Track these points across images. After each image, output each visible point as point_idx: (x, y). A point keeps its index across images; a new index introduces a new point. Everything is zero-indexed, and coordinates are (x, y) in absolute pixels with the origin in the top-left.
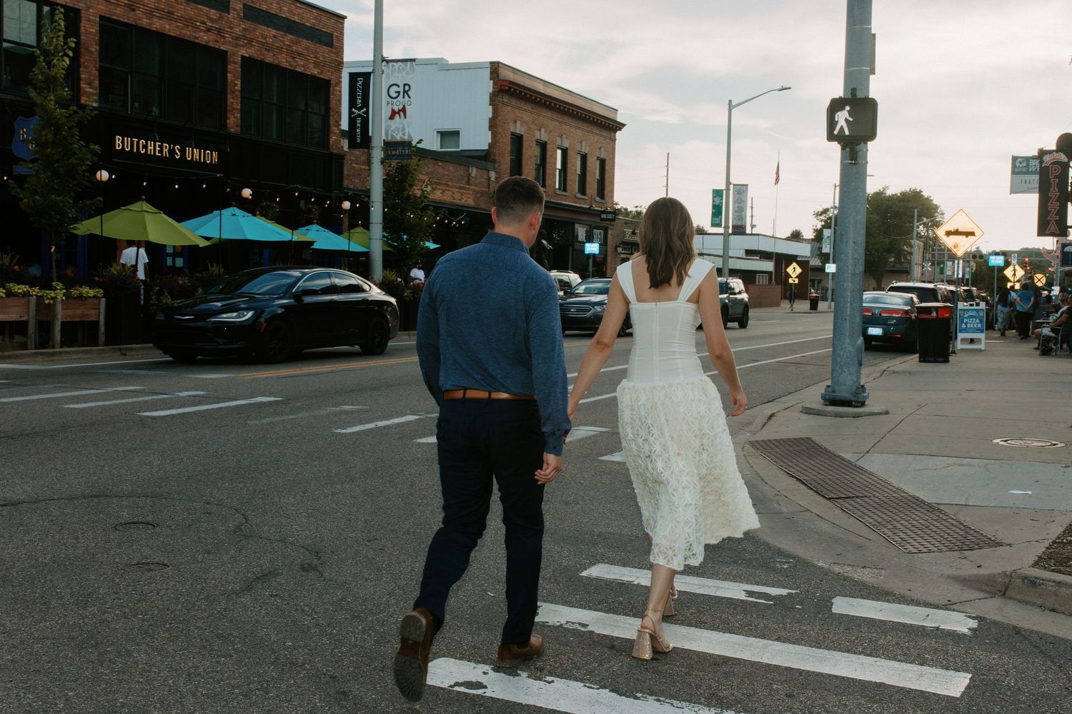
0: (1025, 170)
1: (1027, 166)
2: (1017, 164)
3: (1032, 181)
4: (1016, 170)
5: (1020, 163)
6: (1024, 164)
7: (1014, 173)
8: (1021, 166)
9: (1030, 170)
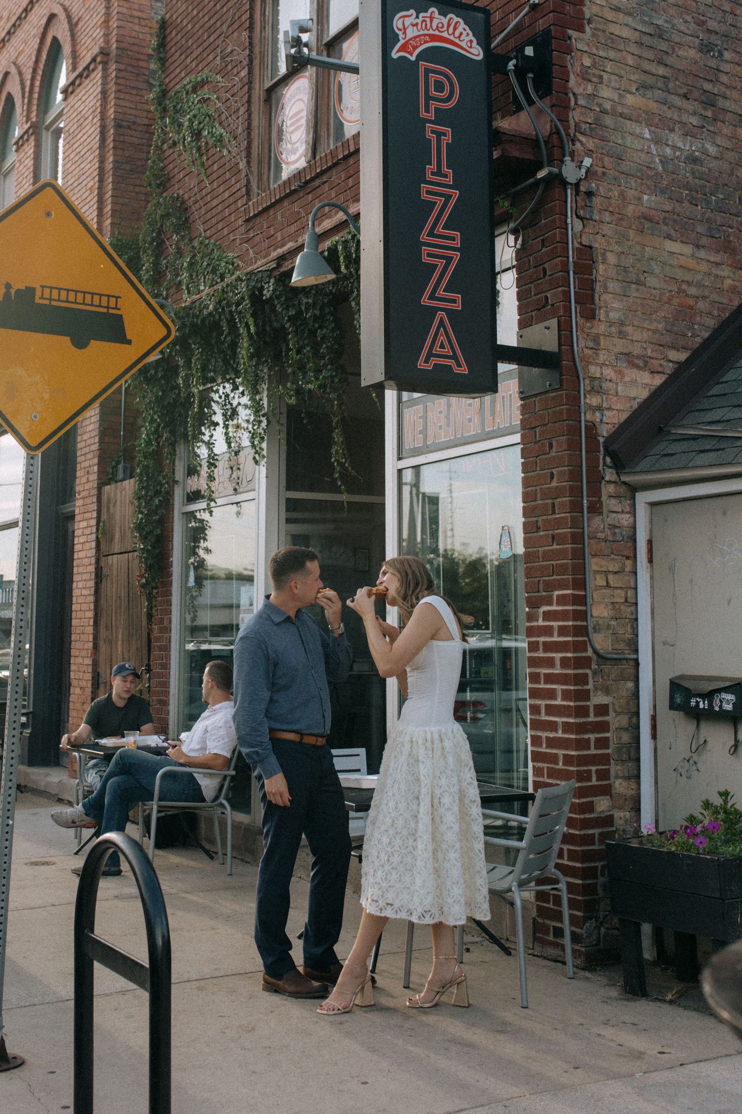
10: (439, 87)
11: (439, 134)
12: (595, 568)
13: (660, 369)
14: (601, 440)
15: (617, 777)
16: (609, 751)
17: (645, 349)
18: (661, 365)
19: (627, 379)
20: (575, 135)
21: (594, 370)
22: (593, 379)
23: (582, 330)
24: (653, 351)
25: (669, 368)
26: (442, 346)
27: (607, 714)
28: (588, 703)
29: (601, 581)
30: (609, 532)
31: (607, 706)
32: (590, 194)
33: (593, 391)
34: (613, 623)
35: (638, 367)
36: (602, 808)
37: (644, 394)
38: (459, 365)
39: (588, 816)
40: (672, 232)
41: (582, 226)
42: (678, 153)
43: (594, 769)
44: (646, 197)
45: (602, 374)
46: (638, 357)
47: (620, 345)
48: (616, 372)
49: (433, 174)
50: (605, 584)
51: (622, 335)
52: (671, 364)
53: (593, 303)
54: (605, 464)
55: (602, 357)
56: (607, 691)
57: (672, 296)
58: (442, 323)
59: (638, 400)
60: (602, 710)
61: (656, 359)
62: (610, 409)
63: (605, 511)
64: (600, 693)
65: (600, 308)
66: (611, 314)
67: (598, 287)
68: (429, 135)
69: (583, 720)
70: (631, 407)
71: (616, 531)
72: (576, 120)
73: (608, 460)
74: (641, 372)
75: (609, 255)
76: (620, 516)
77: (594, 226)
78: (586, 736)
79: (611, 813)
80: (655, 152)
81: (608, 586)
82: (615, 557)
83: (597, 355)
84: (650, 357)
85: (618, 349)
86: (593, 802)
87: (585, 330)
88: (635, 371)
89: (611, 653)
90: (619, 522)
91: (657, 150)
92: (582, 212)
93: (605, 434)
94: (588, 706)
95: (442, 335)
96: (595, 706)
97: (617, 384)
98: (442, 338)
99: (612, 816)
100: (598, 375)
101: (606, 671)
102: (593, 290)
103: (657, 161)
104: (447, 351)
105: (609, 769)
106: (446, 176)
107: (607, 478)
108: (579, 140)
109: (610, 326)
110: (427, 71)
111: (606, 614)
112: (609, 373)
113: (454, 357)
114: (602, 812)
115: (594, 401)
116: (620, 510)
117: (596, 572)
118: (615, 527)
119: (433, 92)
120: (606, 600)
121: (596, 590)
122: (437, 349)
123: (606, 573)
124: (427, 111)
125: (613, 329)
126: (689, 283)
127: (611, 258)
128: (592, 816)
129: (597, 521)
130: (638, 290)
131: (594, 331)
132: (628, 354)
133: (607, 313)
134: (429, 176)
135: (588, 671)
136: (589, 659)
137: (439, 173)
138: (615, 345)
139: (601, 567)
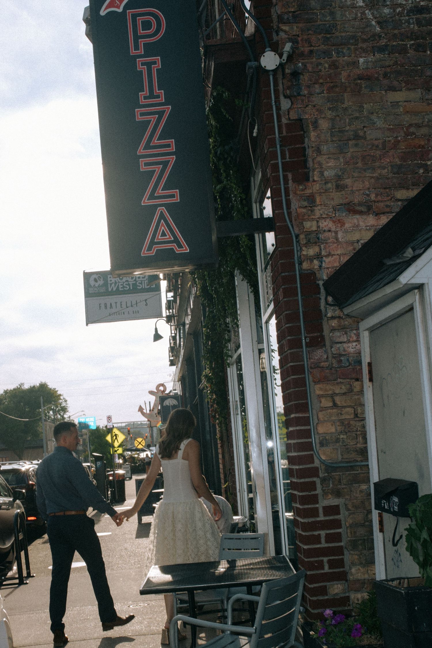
0: (102, 290)
1: (106, 284)
2: (92, 283)
3: (114, 305)
4: (91, 291)
5: (96, 280)
6: (101, 282)
7: (88, 295)
8: (97, 285)
9: (110, 290)
10: (147, 25)
11: (149, 65)
12: (318, 392)
13: (388, 210)
14: (321, 283)
15: (353, 564)
16: (342, 544)
17: (368, 195)
18: (387, 206)
19: (347, 225)
20: (278, 27)
21: (310, 225)
22: (308, 233)
23: (295, 193)
24: (377, 195)
25: (397, 207)
26: (163, 234)
27: (338, 513)
28: (317, 506)
29: (326, 403)
30: (334, 361)
31: (338, 506)
32: (295, 74)
33: (309, 244)
34: (342, 436)
35: (361, 213)
36: (336, 591)
37: (368, 235)
38: (180, 246)
39: (321, 598)
40: (395, 83)
41: (290, 103)
42: (399, 10)
43: (325, 559)
44: (361, 60)
45: (318, 227)
46: (360, 204)
47: (337, 198)
48: (334, 222)
49: (145, 98)
50: (330, 404)
51: (339, 187)
52: (400, 203)
53: (306, 167)
54: (327, 303)
55: (318, 212)
56: (338, 494)
57: (399, 141)
58: (162, 216)
59: (362, 242)
60: (334, 510)
61: (382, 201)
62: (329, 255)
63: (328, 343)
64: (330, 496)
65: (314, 170)
66: (326, 174)
67: (309, 152)
68: (140, 67)
69: (311, 520)
70: (354, 249)
71: (342, 358)
72: (279, 12)
73: (330, 299)
74: (365, 217)
75: (321, 122)
76: (345, 345)
77: (303, 101)
78: (316, 533)
79: (347, 595)
80: (370, 17)
81: (335, 405)
82: (341, 380)
83: (312, 211)
84: (374, 201)
85: (337, 202)
86: (326, 586)
87: (298, 192)
88: (358, 216)
89: (341, 462)
90: (344, 350)
91: (373, 14)
92: (288, 92)
93: (325, 278)
94: (317, 508)
95: (163, 225)
96: (324, 508)
97: (336, 233)
98: (163, 228)
99: (348, 598)
100: (314, 228)
101: (337, 477)
102: (304, 155)
103: (373, 23)
104: (169, 237)
105: (343, 559)
106: (158, 97)
107: (329, 315)
108: (282, 30)
109: (326, 183)
110: (134, 16)
111: (333, 430)
112: (325, 224)
113: (176, 241)
114: (337, 594)
115: (311, 251)
116: (345, 340)
117: (320, 396)
118: (341, 355)
119: (141, 32)
120: (333, 418)
121: (321, 411)
122: (159, 237)
123: (332, 396)
124: (137, 48)
125: (329, 185)
126: (418, 126)
127: (324, 124)
128: (326, 597)
129: (319, 354)
130: (356, 145)
131: (308, 192)
132: (348, 204)
133: (322, 174)
134: (142, 101)
135: (315, 479)
136: (316, 469)
137: (152, 96)
138: (333, 199)
139: (326, 390)
